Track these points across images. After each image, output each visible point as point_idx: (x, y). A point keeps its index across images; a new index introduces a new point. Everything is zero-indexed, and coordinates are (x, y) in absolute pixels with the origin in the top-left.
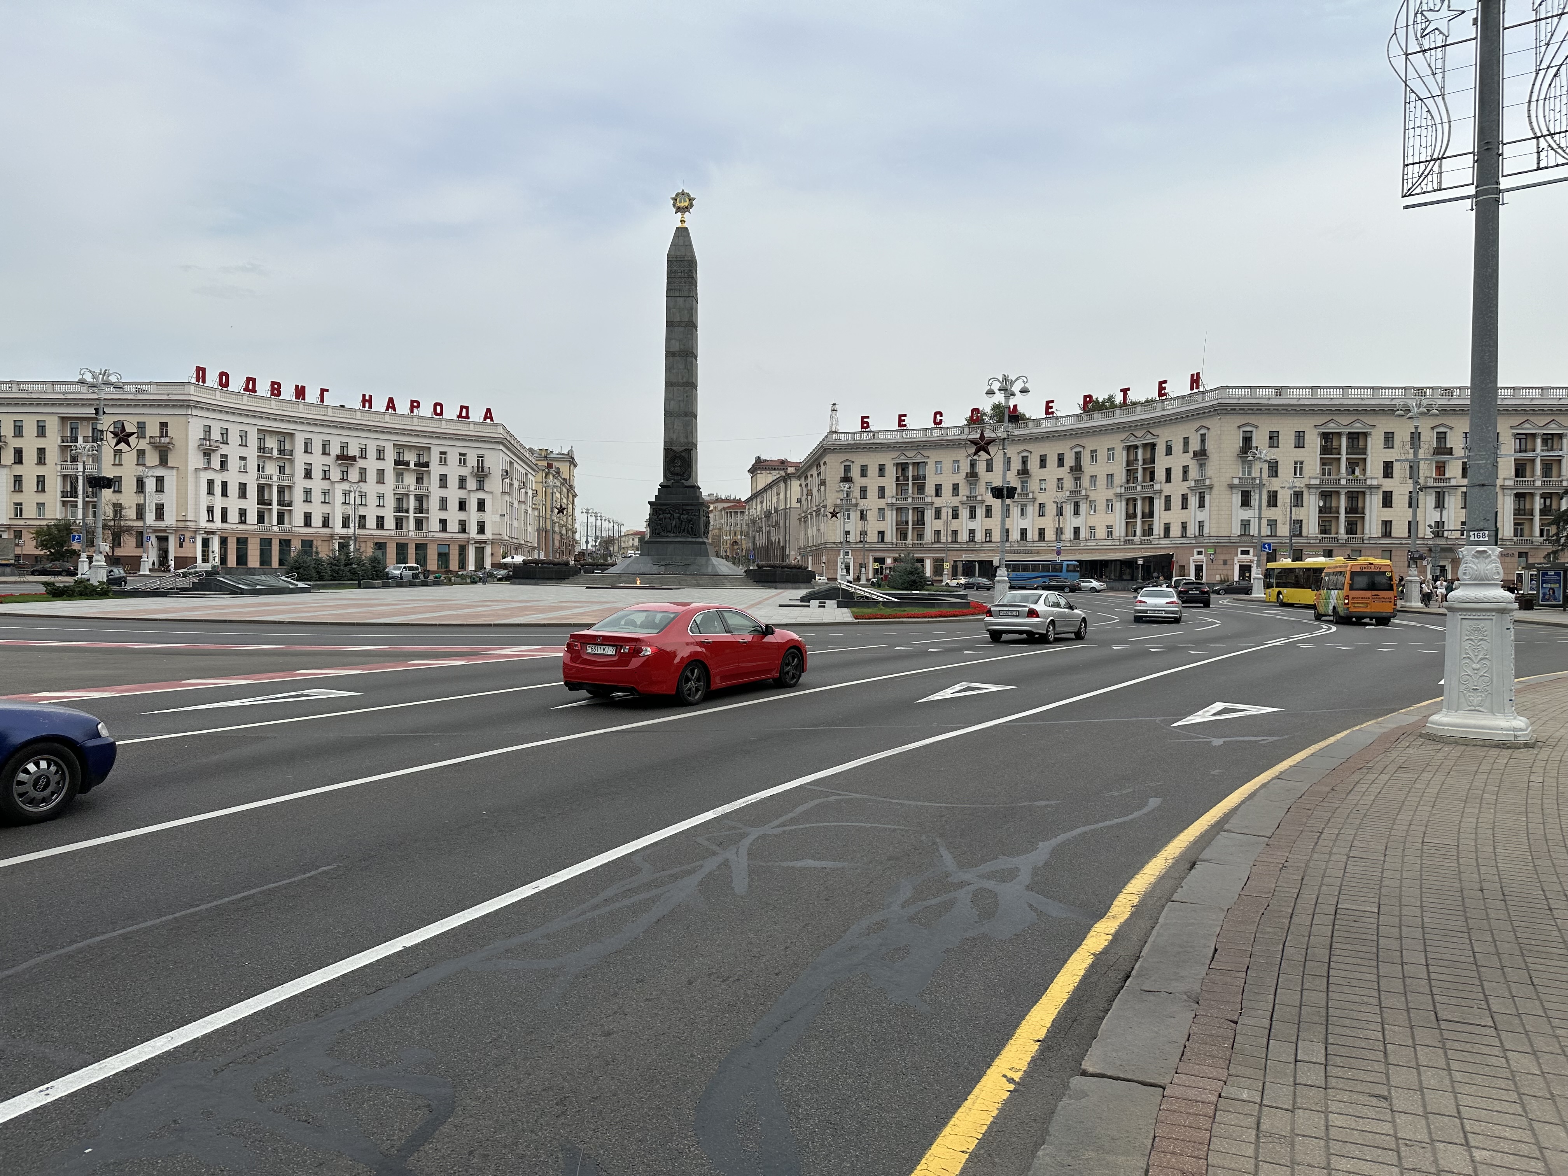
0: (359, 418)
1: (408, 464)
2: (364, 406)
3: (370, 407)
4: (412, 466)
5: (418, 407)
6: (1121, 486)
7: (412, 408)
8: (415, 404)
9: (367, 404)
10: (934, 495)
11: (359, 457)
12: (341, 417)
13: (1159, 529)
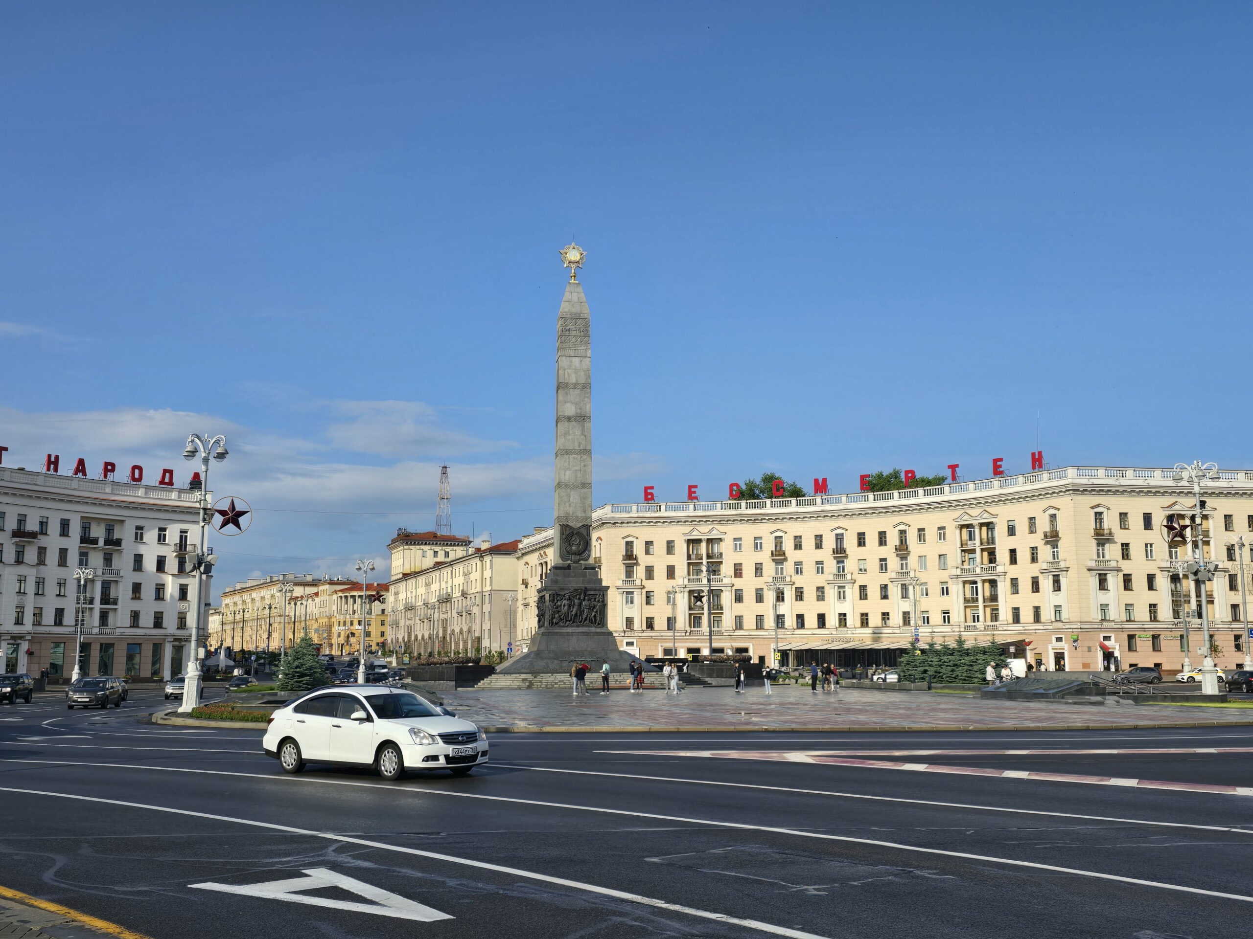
0: (41, 484)
1: (95, 541)
2: (49, 469)
3: (56, 470)
4: (101, 543)
5: (113, 470)
6: (957, 568)
7: (106, 471)
8: (109, 467)
9: (52, 466)
10: (733, 576)
11: (40, 534)
12: (20, 482)
13: (1005, 614)
